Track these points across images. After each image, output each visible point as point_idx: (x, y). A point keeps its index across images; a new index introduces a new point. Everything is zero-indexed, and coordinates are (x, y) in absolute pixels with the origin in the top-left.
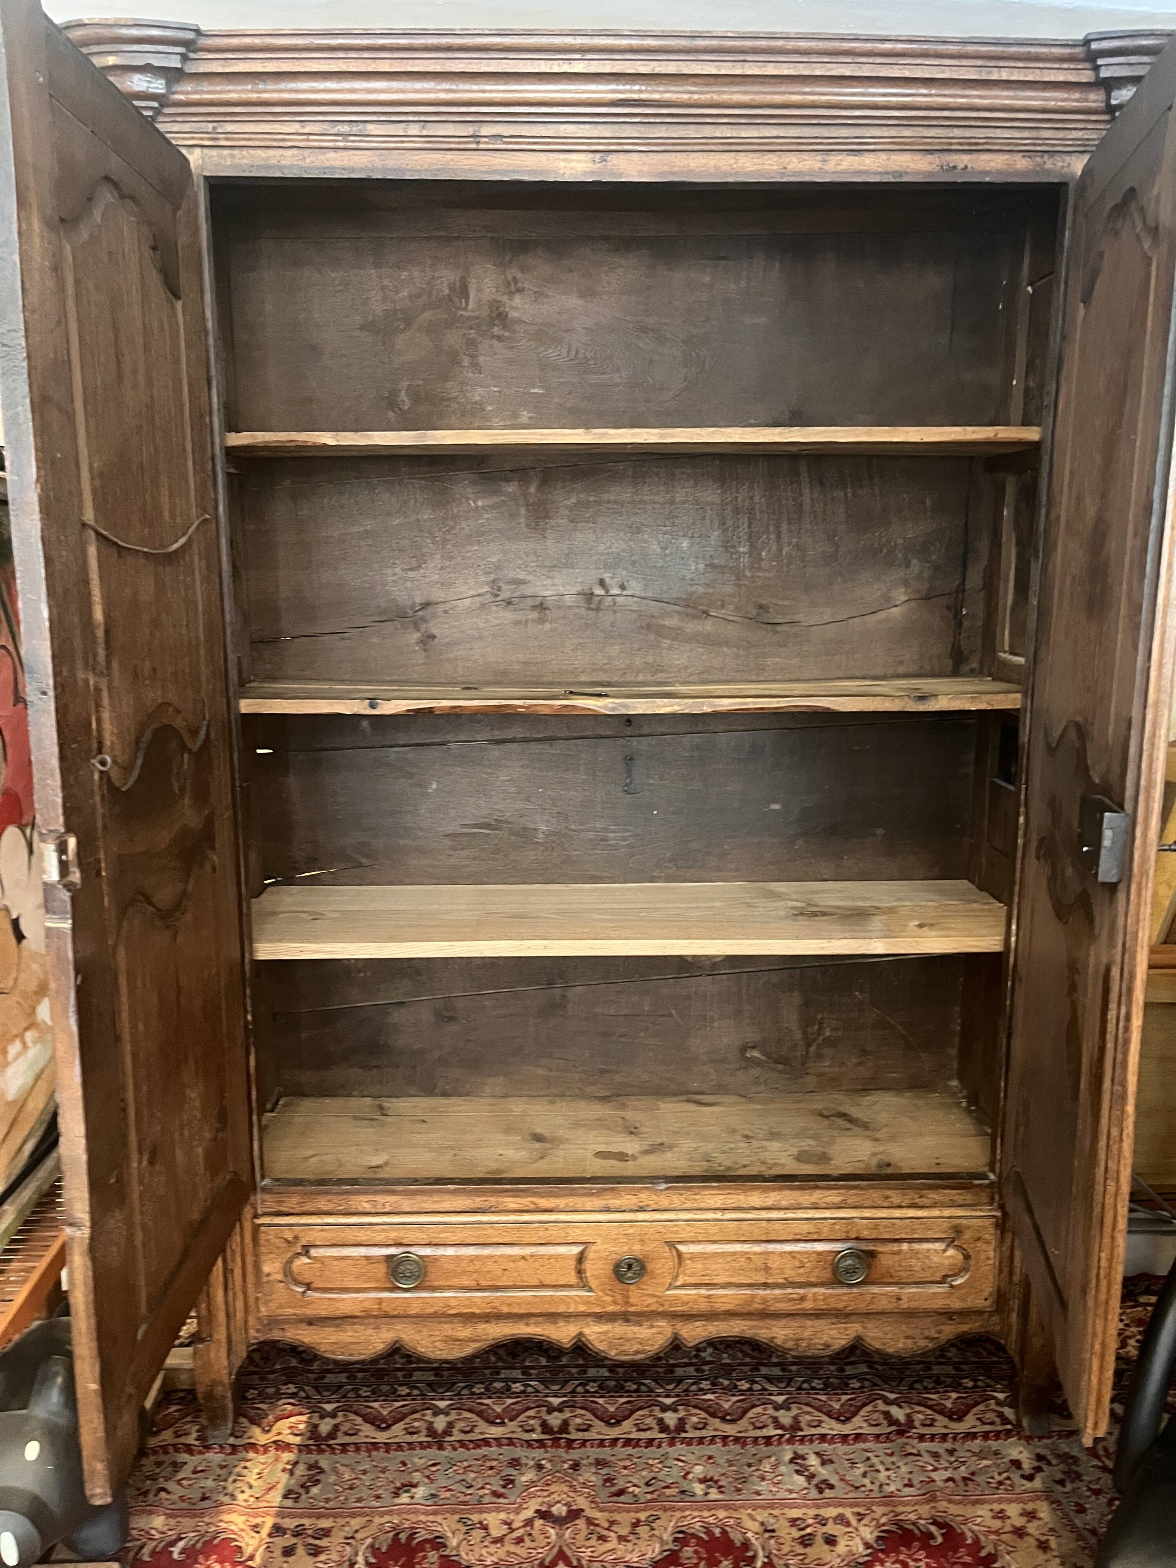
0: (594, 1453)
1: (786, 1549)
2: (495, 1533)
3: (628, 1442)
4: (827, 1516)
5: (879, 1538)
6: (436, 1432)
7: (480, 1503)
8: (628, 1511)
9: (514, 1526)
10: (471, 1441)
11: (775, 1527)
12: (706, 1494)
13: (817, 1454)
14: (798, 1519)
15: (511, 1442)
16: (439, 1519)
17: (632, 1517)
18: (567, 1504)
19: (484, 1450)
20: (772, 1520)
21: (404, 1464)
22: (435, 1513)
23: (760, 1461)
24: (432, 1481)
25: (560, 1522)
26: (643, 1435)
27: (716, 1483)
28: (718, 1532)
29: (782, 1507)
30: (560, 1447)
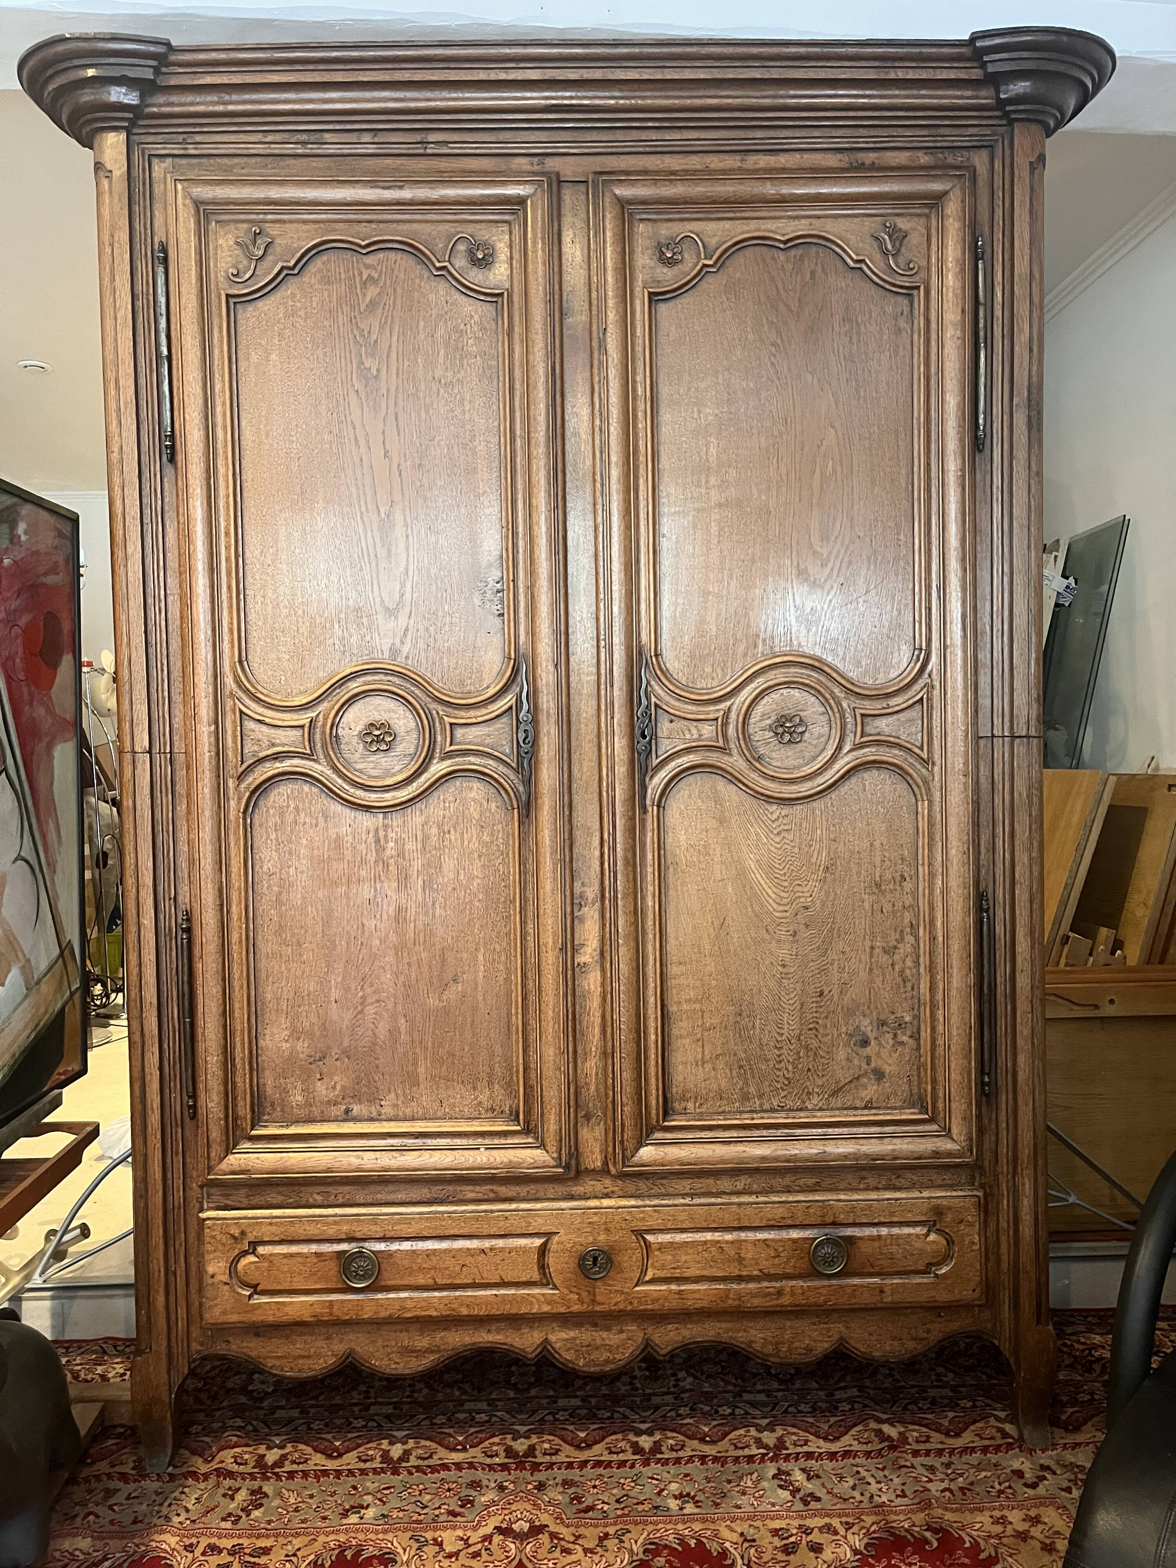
0: (561, 1474)
1: (766, 1557)
2: (448, 1548)
3: (598, 1464)
4: (812, 1526)
5: (867, 1546)
6: (392, 1459)
7: (434, 1520)
8: (596, 1526)
9: (470, 1542)
10: (429, 1466)
11: (755, 1537)
12: (681, 1509)
13: (803, 1470)
14: (781, 1529)
15: (471, 1466)
16: (390, 1536)
17: (600, 1531)
18: (530, 1521)
19: (443, 1474)
20: (752, 1531)
21: (355, 1488)
22: (385, 1532)
23: (741, 1478)
24: (384, 1503)
25: (521, 1537)
26: (614, 1457)
27: (693, 1498)
28: (693, 1543)
29: (764, 1518)
30: (525, 1469)
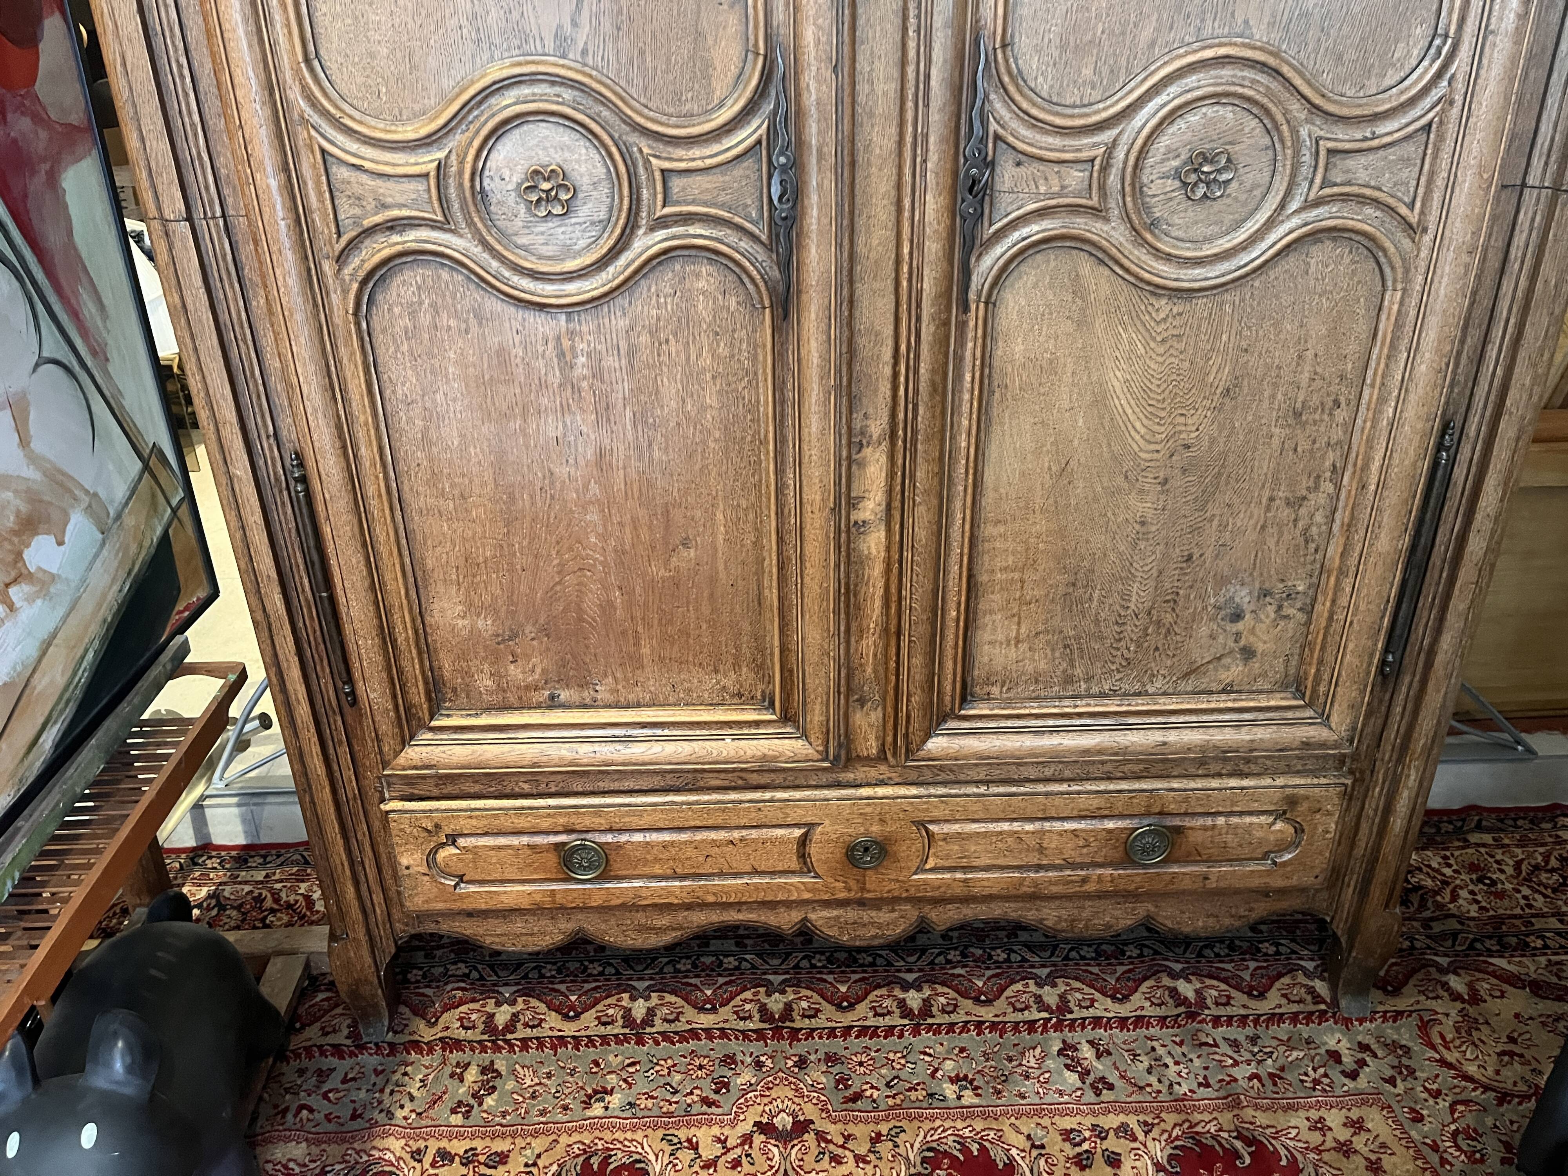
0: (824, 1045)
1: (1059, 1172)
2: (707, 1154)
3: (863, 1031)
4: (1106, 1127)
5: (1171, 1157)
6: (634, 1021)
7: (688, 1113)
8: (867, 1122)
9: (729, 1144)
10: (676, 1033)
11: (1044, 1141)
12: (959, 1098)
13: (1091, 1043)
14: (1073, 1129)
15: (724, 1034)
16: (639, 1135)
17: (871, 1130)
18: (794, 1115)
19: (692, 1044)
20: (1040, 1133)
21: (597, 1064)
22: (634, 1129)
23: (1023, 1054)
24: (630, 1085)
25: (785, 1137)
26: (880, 1021)
27: (971, 1083)
28: (975, 1148)
29: (1052, 1114)
30: (783, 1038)
